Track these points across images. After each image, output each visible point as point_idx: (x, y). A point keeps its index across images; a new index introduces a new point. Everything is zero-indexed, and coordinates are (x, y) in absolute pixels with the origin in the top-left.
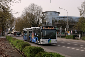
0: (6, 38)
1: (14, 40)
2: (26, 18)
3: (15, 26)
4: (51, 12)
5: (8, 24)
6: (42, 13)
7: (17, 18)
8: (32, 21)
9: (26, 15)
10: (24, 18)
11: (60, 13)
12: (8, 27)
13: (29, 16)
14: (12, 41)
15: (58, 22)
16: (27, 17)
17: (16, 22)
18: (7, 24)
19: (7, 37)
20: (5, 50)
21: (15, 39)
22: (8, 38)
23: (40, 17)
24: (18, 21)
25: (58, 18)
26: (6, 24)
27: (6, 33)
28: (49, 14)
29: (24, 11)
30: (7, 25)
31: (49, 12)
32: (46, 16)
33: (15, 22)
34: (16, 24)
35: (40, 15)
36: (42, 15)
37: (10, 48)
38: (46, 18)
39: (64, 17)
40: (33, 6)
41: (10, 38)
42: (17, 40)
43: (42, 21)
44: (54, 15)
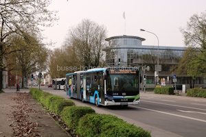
0: (30, 93)
1: (45, 96)
2: (72, 50)
3: (49, 68)
4: (125, 37)
5: (35, 63)
6: (107, 40)
7: (54, 51)
8: (85, 58)
9: (72, 43)
10: (69, 49)
11: (143, 40)
12: (35, 70)
13: (79, 46)
14: (41, 99)
15: (140, 59)
16: (74, 49)
17: (51, 58)
18: (32, 62)
19: (32, 89)
20: (29, 114)
21: (48, 94)
22: (34, 92)
23: (102, 48)
24: (55, 57)
25: (141, 50)
26: (31, 64)
27: (30, 82)
28: (120, 41)
29: (67, 37)
30: (34, 65)
31: (121, 37)
32: (116, 46)
33: (49, 58)
34: (52, 62)
35: (103, 43)
36: (105, 44)
37: (37, 110)
38: (114, 50)
39: (153, 49)
40: (87, 24)
41: (38, 92)
42: (51, 97)
43: (107, 56)
44: (131, 44)
